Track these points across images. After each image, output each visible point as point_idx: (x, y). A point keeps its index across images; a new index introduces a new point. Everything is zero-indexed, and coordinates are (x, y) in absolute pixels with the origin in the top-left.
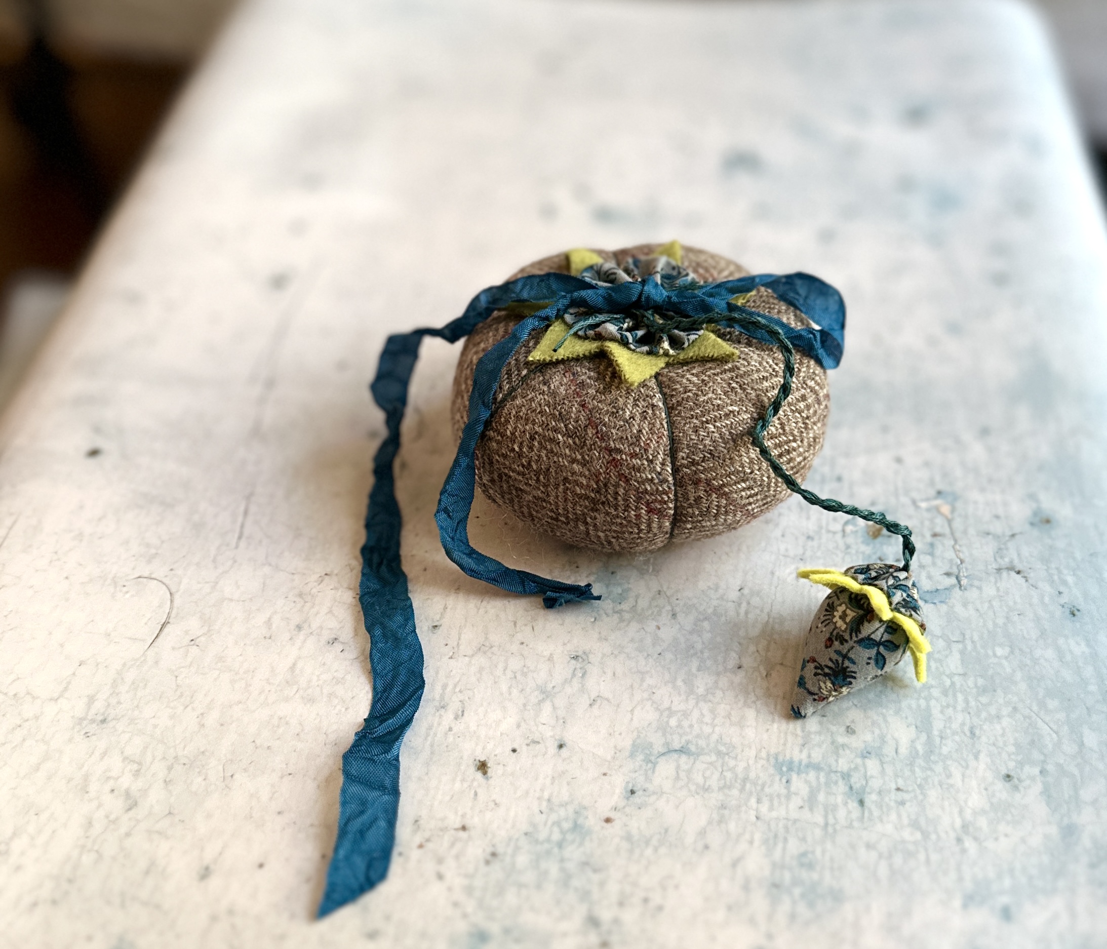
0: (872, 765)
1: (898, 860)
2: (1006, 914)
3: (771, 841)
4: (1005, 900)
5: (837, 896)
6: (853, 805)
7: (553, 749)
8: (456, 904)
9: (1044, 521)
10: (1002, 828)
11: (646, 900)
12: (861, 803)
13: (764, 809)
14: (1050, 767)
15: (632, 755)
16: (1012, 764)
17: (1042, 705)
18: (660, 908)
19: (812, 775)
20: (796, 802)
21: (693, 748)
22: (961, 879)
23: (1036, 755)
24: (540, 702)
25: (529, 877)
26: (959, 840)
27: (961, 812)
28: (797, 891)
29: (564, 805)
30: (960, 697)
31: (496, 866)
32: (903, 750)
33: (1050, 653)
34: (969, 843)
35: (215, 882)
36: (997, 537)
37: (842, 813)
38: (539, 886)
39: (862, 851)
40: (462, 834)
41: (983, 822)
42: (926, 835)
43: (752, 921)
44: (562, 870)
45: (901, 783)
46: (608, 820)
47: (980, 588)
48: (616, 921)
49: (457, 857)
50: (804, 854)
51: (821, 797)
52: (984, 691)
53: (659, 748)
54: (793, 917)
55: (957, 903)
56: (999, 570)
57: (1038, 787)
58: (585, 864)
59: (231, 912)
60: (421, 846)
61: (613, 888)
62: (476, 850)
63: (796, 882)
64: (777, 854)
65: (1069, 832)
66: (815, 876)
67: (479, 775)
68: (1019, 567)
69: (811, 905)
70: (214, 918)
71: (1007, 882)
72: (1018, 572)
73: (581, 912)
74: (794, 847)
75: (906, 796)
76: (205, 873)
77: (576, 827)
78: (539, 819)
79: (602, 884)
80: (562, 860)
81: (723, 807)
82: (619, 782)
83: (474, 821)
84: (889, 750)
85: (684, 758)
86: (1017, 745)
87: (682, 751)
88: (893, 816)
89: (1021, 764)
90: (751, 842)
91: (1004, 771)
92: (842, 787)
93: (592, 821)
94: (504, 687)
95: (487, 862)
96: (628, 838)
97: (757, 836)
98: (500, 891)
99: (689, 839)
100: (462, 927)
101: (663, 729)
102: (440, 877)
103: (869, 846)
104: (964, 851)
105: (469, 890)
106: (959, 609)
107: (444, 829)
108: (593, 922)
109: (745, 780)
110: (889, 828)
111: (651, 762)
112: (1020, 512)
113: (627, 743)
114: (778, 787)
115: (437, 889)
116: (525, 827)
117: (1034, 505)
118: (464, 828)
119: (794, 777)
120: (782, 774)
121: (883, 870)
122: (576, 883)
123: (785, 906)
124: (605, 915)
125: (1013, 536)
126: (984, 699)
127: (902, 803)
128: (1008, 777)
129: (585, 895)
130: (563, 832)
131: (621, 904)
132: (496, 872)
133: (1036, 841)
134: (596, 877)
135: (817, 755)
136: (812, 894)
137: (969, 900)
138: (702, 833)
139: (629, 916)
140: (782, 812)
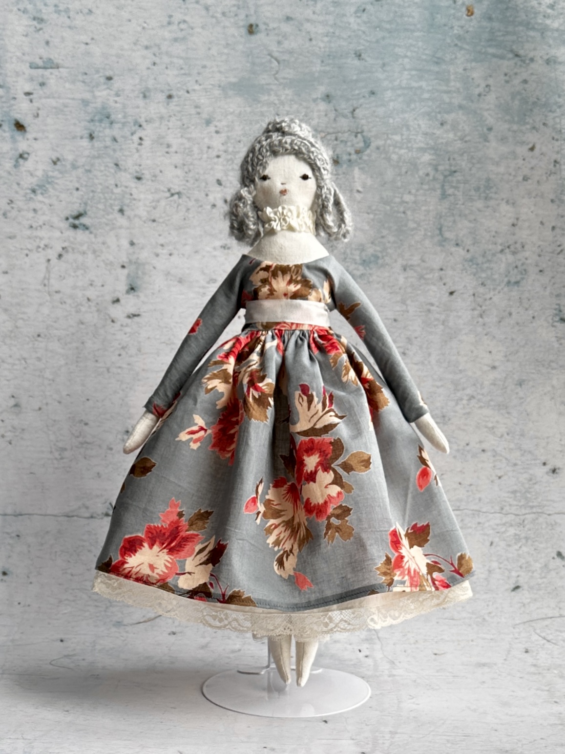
0: (441, 168)
1: (474, 161)
2: (490, 129)
3: (471, 200)
4: (485, 129)
5: (488, 180)
6: (456, 174)
7: (443, 272)
8: (499, 292)
9: (328, 98)
10: (460, 127)
11: (494, 237)
12: (455, 172)
13: (460, 202)
14: (438, 110)
15: (443, 246)
16: (437, 123)
17: (413, 110)
18: (496, 232)
19: (446, 187)
20: (456, 192)
21: (439, 227)
22: (479, 142)
23: (433, 114)
24: (425, 279)
25: (489, 272)
26: (466, 142)
27: (456, 140)
28: (487, 192)
29: (464, 265)
30: (411, 137)
31: (485, 283)
32: (434, 157)
33: (392, 104)
34: (467, 138)
35: (497, 364)
36: (337, 116)
37: (460, 178)
38: (492, 269)
39: (473, 172)
40: (476, 295)
41: (459, 134)
42: (465, 152)
43: (498, 205)
44: (486, 262)
45: (447, 159)
46: (468, 251)
47: (362, 125)
48: (501, 245)
49: (484, 295)
50: (475, 190)
51: (454, 184)
52: (408, 129)
53: (440, 238)
54: (496, 193)
55: (487, 144)
56: (354, 117)
57: (446, 116)
58: (484, 256)
59: (506, 356)
60: (481, 307)
61: (490, 247)
62: (481, 290)
63: (484, 192)
64: (476, 198)
65: (461, 107)
66: (482, 186)
67: (455, 294)
68: (351, 109)
69: (491, 187)
70: (508, 361)
71: (480, 128)
72: (354, 110)
73: (499, 255)
74: (473, 193)
75: (451, 158)
76: (494, 368)
77: (471, 260)
78: (469, 272)
79: (490, 250)
80: (483, 263)
81: (460, 215)
82: (453, 249)
83: (471, 292)
84: (434, 162)
85: (444, 229)
86: (429, 120)
87: (440, 229)
88: (459, 162)
89: (437, 120)
90: (472, 206)
91: (439, 126)
92: (450, 178)
93: (469, 256)
94: (419, 292)
95: (485, 285)
96: (474, 244)
97: (470, 204)
98: (494, 280)
99: (472, 225)
100: (506, 289)
101: (432, 237)
102: (491, 299)
103: (470, 169)
104: (469, 141)
105: (494, 289)
106: (373, 134)
107: (475, 301)
108: (502, 251)
109: (450, 209)
110: (464, 164)
111: (445, 240)
112: (322, 106)
113: (439, 249)
114: (452, 198)
115: (495, 299)
116: (472, 276)
117: (319, 100)
118: (474, 295)
119: (447, 193)
120: (446, 197)
121: (478, 166)
122: (490, 258)
123: (493, 195)
124: (500, 248)
125: (336, 110)
126: (412, 129)
127: (454, 159)
128: (442, 124)
129: (494, 255)
130: (473, 264)
131: (496, 244)
132: (488, 282)
133: (464, 118)
134: (488, 252)
135: (438, 186)
136: (488, 187)
137: (486, 140)
138: (470, 221)
139: (500, 241)
140: (461, 197)
